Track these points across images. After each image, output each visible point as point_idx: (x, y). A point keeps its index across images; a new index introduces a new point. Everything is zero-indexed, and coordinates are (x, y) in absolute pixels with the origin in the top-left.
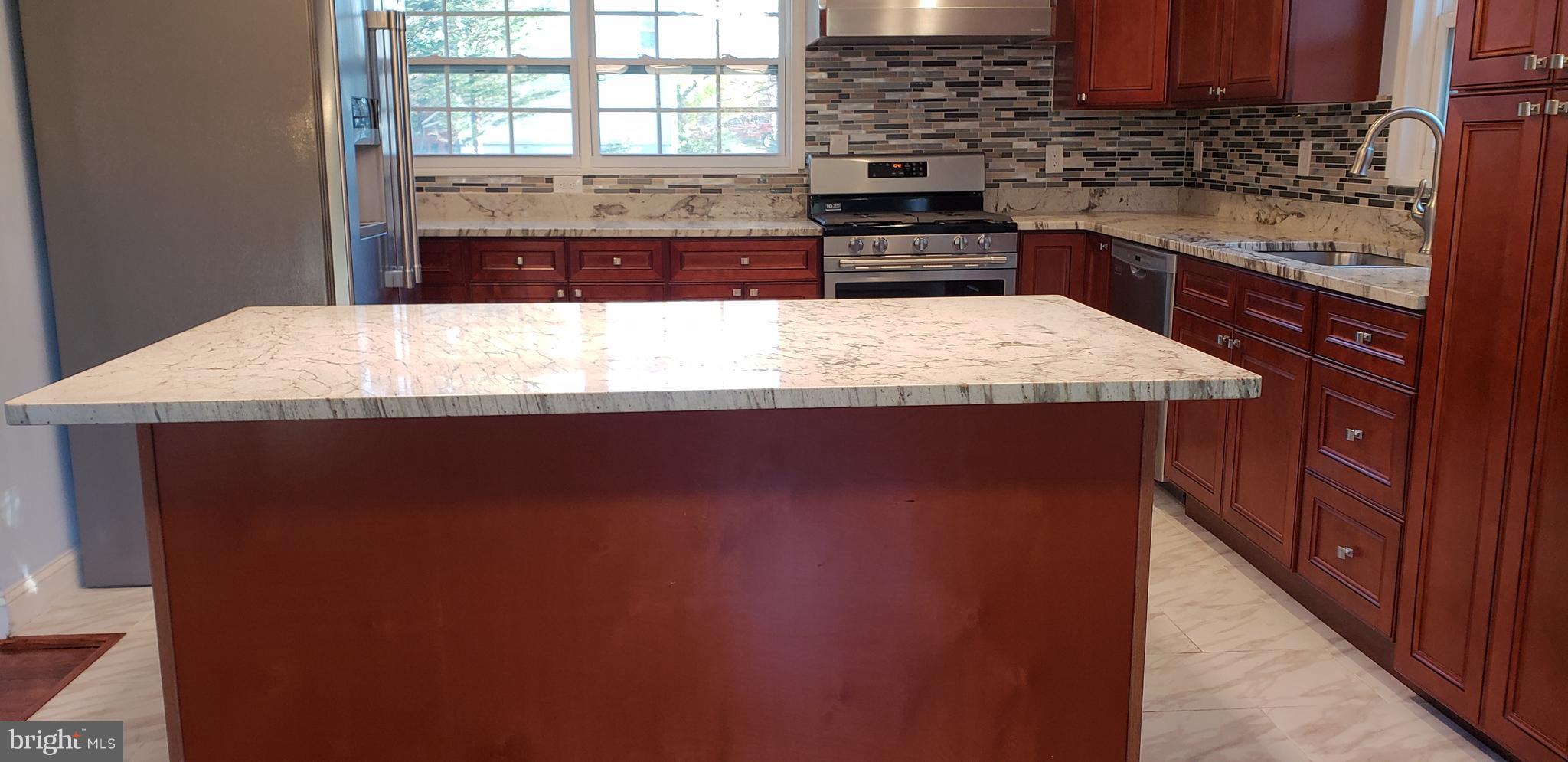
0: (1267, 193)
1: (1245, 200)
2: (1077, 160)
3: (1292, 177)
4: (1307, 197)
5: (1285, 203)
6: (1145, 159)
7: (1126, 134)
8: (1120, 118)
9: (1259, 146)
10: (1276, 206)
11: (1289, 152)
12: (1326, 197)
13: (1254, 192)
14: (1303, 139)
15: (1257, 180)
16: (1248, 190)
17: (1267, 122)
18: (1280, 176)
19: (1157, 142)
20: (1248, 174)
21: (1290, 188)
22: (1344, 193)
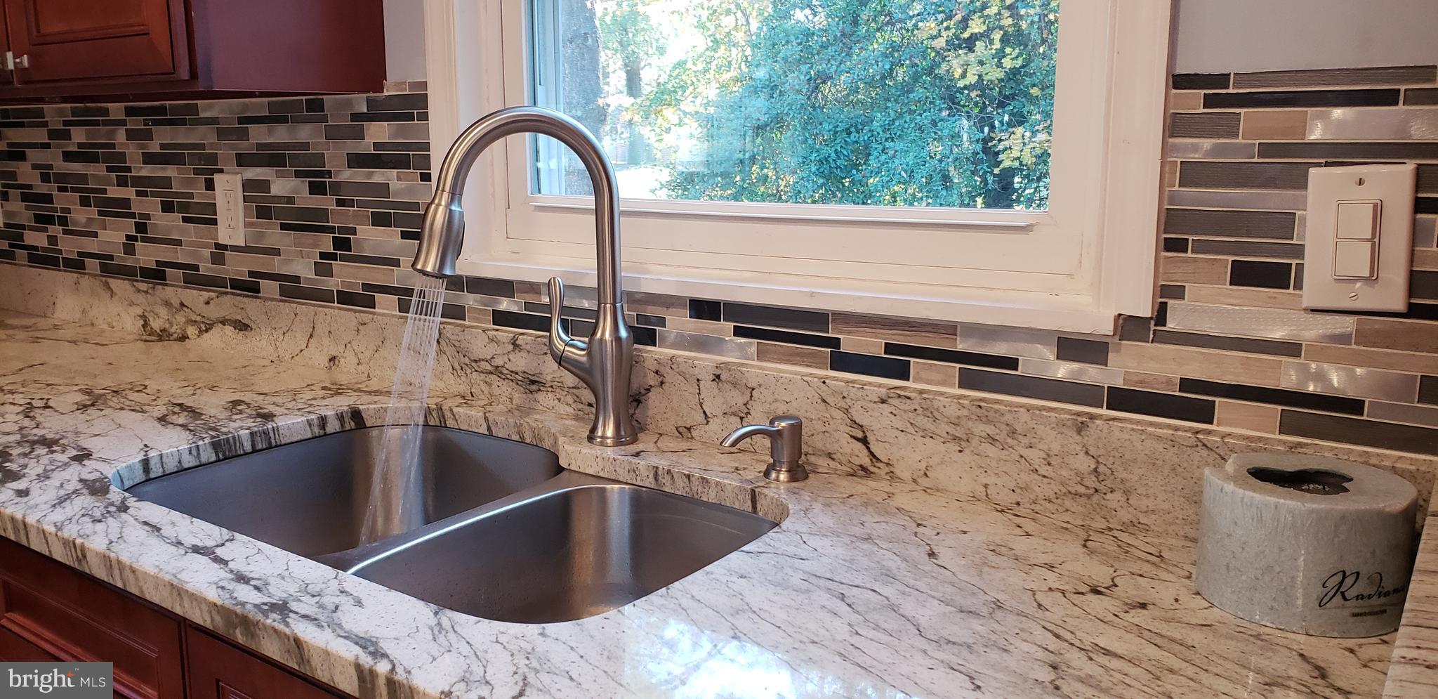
0: (156, 275)
1: (109, 288)
3: (205, 246)
4: (249, 287)
5: (202, 299)
9: (122, 182)
10: (182, 305)
11: (191, 196)
12: (292, 289)
13: (126, 272)
14: (221, 171)
15: (129, 250)
16: (110, 268)
17: (131, 135)
18: (179, 243)
20: (104, 236)
21: (206, 268)
22: (335, 284)
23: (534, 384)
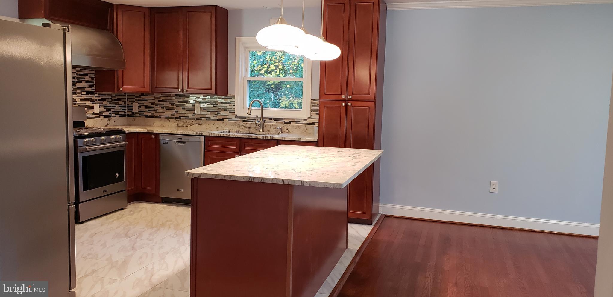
0: (180, 118)
1: (168, 120)
2: (102, 109)
3: (191, 114)
4: (200, 119)
5: (190, 121)
6: (117, 108)
7: (112, 100)
8: (111, 95)
9: (173, 105)
10: (186, 122)
11: (189, 107)
12: (209, 119)
13: (172, 118)
14: (196, 104)
15: (173, 115)
18: (185, 114)
19: (121, 103)
20: (167, 113)
21: (192, 117)
22: (217, 118)
23: (249, 128)
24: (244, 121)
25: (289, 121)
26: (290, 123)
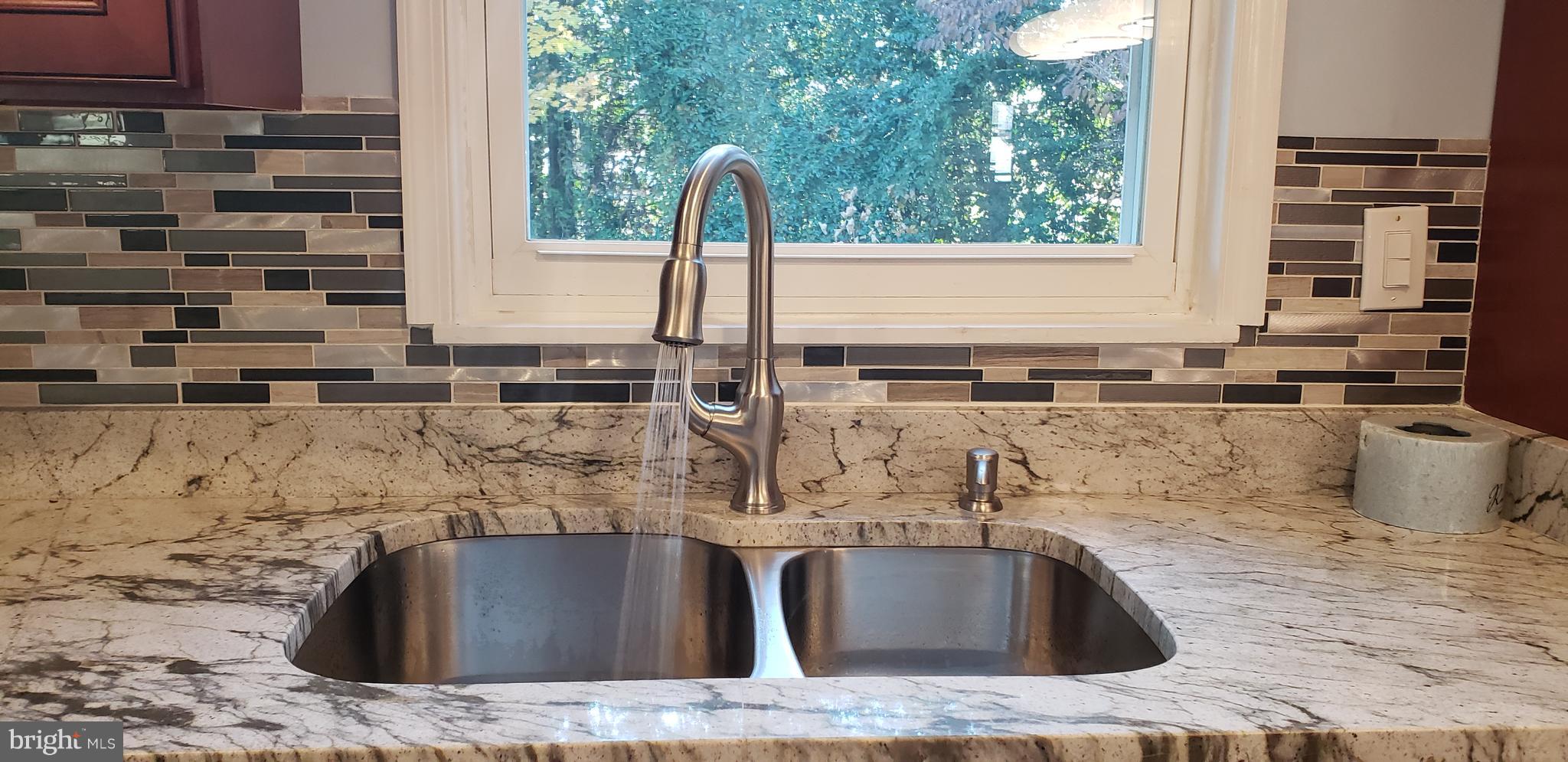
22: (179, 375)
23: (592, 464)
24: (513, 393)
25: (1033, 374)
26: (1038, 390)
